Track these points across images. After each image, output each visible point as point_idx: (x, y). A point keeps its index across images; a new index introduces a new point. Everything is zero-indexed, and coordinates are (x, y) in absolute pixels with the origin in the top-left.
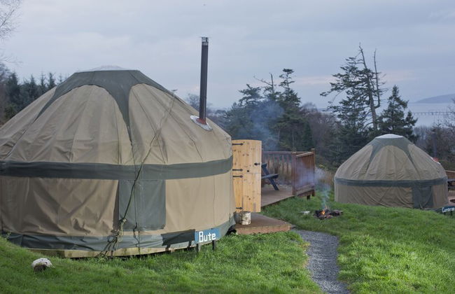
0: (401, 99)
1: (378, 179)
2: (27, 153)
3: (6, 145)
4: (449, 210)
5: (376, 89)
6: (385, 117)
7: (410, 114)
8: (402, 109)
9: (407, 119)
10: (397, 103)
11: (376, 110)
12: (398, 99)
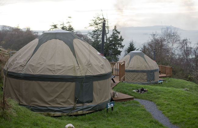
0: (118, 30)
1: (134, 69)
2: (33, 70)
3: (21, 66)
4: (161, 82)
5: (107, 26)
6: (111, 38)
7: (121, 37)
8: (118, 35)
9: (120, 39)
10: (116, 32)
11: (107, 35)
12: (116, 31)
